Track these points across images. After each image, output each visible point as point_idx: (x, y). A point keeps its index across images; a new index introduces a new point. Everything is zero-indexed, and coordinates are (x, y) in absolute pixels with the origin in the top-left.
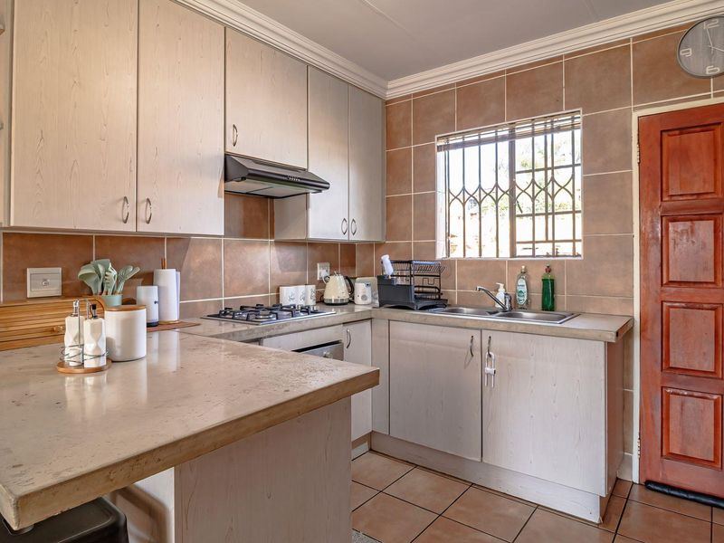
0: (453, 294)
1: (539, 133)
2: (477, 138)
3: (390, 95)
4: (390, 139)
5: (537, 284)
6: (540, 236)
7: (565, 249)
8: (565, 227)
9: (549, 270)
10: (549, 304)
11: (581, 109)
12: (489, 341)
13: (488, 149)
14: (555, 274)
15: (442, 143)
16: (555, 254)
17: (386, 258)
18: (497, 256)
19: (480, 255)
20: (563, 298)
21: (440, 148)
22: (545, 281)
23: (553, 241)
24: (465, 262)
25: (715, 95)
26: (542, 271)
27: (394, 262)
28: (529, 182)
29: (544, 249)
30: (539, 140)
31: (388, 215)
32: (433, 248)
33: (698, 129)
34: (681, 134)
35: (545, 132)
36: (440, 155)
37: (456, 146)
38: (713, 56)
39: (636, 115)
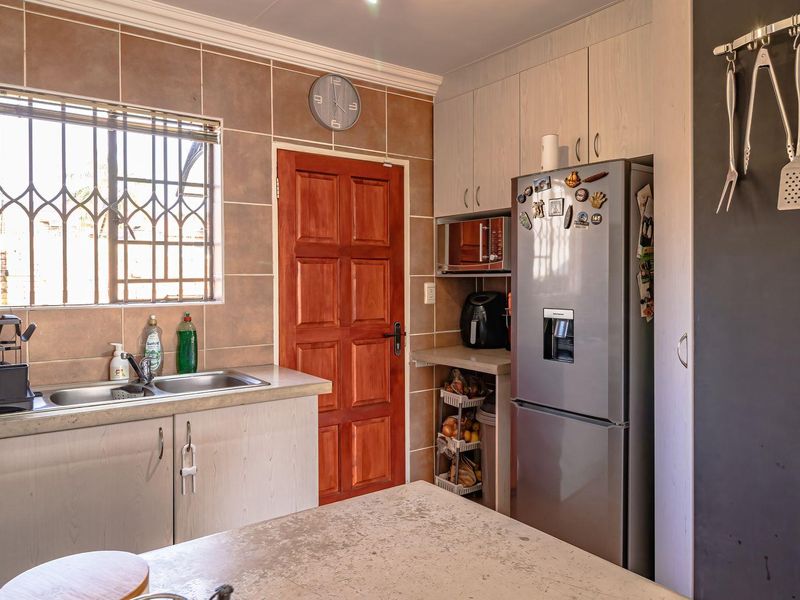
1: (173, 134)
2: (59, 109)
9: (187, 319)
11: (221, 120)
12: (189, 428)
13: (79, 133)
16: (185, 298)
18: (96, 302)
19: (65, 299)
20: (202, 353)
22: (180, 334)
23: (181, 280)
25: (337, 149)
28: (149, 197)
33: (322, 176)
34: (310, 177)
38: (336, 111)
39: (275, 146)
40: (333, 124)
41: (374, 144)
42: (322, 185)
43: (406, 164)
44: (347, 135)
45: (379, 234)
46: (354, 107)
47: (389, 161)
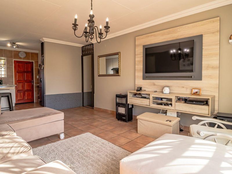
9: (1, 79)
11: (6, 57)
20: (3, 83)
38: (22, 56)
39: (13, 60)
40: (22, 57)
41: (29, 59)
42: (20, 64)
43: (34, 61)
44: (24, 58)
45: (30, 70)
46: (25, 55)
47: (31, 61)
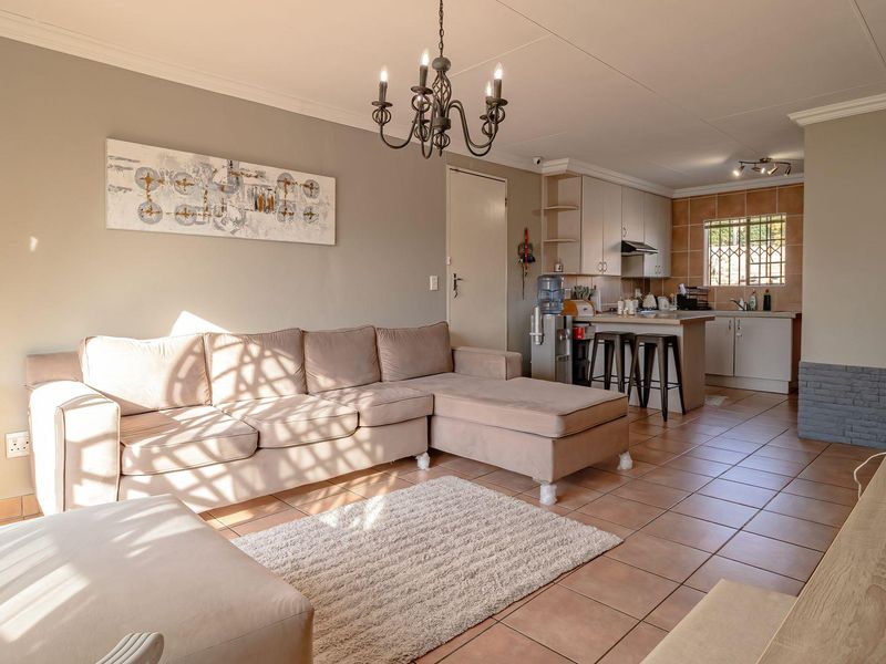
0: (713, 304)
1: (764, 223)
2: (728, 223)
3: (675, 196)
4: (674, 220)
5: (761, 299)
6: (763, 274)
7: (777, 281)
8: (776, 270)
9: (767, 291)
10: (767, 307)
11: (786, 213)
12: (739, 322)
13: (735, 229)
14: (771, 293)
15: (707, 224)
16: (771, 283)
17: (682, 286)
18: (739, 285)
19: (729, 284)
20: (774, 305)
21: (707, 227)
22: (765, 296)
23: (770, 277)
24: (720, 288)
26: (763, 292)
27: (686, 288)
28: (758, 247)
29: (765, 281)
30: (763, 227)
31: (672, 263)
32: (702, 282)
35: (767, 223)
36: (706, 231)
37: (716, 226)
